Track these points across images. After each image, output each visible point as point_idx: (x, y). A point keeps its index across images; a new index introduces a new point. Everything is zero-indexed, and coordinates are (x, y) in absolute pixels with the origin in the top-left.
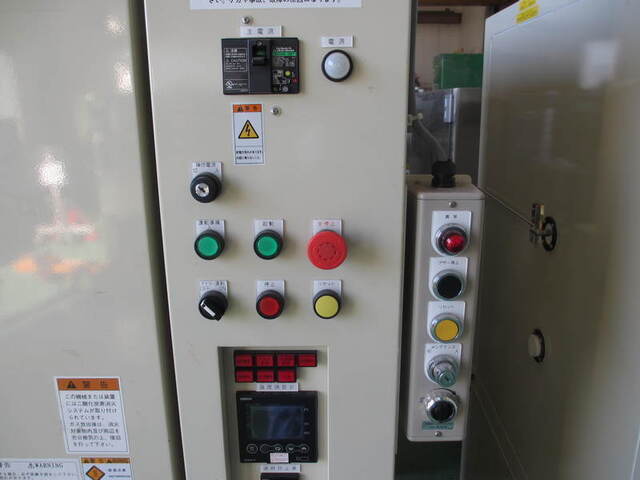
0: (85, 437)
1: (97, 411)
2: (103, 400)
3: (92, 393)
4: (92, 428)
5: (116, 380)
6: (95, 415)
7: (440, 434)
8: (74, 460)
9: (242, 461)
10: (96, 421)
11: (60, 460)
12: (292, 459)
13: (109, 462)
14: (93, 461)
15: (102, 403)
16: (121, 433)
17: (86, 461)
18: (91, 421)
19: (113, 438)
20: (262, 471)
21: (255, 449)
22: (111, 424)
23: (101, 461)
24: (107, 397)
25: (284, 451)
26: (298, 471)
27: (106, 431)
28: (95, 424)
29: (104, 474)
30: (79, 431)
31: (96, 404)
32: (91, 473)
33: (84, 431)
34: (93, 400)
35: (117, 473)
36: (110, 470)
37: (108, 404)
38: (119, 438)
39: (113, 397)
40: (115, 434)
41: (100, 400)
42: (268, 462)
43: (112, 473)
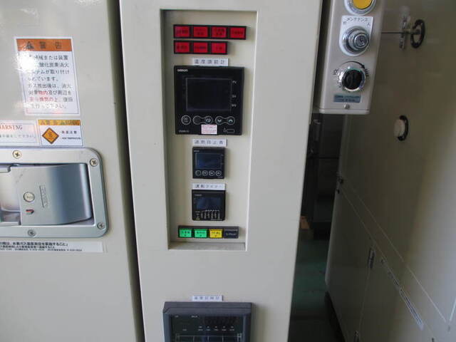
0: (42, 99)
1: (52, 72)
2: (58, 61)
3: (48, 54)
4: (48, 89)
5: (70, 40)
6: (51, 76)
7: (348, 107)
8: (32, 122)
9: (177, 133)
10: (51, 82)
11: (20, 122)
12: (220, 132)
13: (62, 124)
14: (48, 122)
15: (56, 64)
16: (73, 96)
17: (42, 123)
18: (46, 82)
19: (66, 100)
20: (194, 144)
21: (189, 120)
22: (64, 86)
23: (55, 123)
24: (61, 58)
25: (214, 123)
26: (224, 145)
27: (60, 92)
28: (50, 86)
29: (58, 136)
30: (36, 92)
31: (51, 64)
32: (47, 135)
33: (40, 92)
34: (48, 61)
35: (69, 135)
36: (63, 132)
37: (62, 65)
38: (71, 100)
39: (66, 57)
40: (68, 96)
41: (54, 61)
42: (200, 133)
43: (65, 135)
